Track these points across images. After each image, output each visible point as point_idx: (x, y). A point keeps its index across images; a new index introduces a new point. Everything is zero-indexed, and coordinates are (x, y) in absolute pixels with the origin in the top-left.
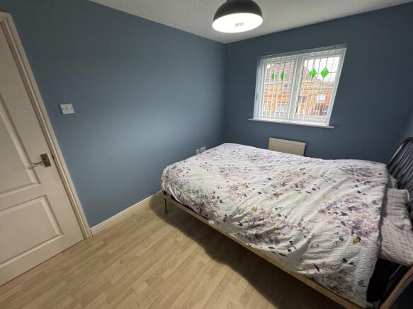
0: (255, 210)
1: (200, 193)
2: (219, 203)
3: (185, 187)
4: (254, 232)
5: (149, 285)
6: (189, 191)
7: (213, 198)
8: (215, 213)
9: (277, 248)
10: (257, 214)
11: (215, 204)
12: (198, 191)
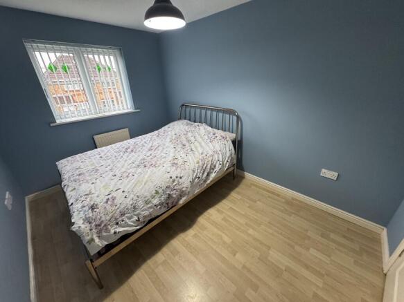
0: (198, 162)
1: (160, 191)
2: (180, 180)
3: (140, 203)
4: (206, 174)
5: (237, 252)
6: (147, 202)
7: (174, 181)
8: (184, 189)
9: (217, 169)
10: (201, 163)
11: (178, 184)
12: (157, 192)
